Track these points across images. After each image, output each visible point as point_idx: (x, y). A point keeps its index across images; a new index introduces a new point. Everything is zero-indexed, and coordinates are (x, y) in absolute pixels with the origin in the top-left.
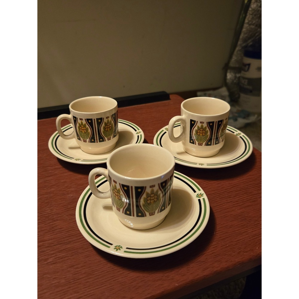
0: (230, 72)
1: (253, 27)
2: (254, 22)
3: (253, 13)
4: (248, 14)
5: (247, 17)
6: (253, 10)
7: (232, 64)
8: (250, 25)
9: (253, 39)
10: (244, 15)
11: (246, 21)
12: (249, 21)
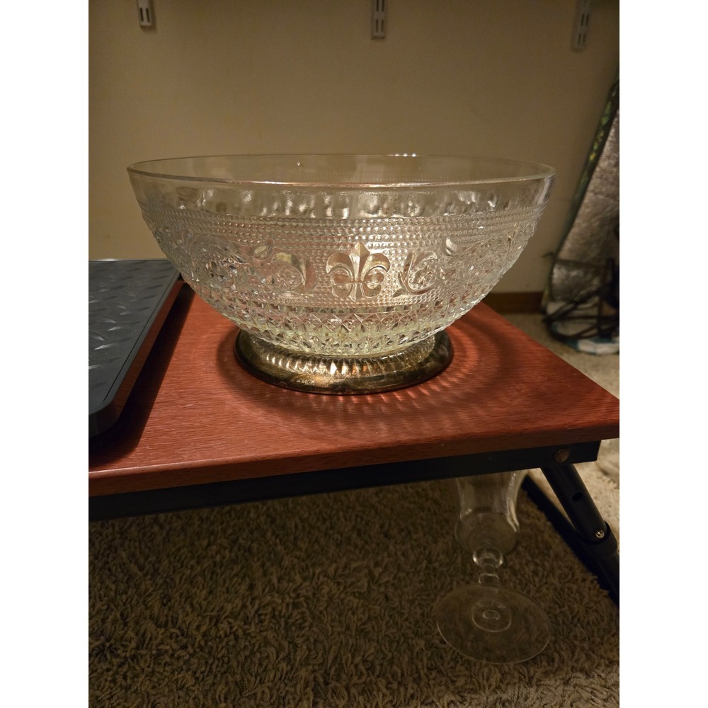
0: (559, 268)
1: (601, 197)
2: (604, 189)
3: (602, 175)
4: (594, 176)
5: (592, 182)
6: (603, 170)
7: (564, 254)
8: (596, 194)
9: (600, 217)
10: (587, 179)
11: (591, 187)
12: (596, 188)
